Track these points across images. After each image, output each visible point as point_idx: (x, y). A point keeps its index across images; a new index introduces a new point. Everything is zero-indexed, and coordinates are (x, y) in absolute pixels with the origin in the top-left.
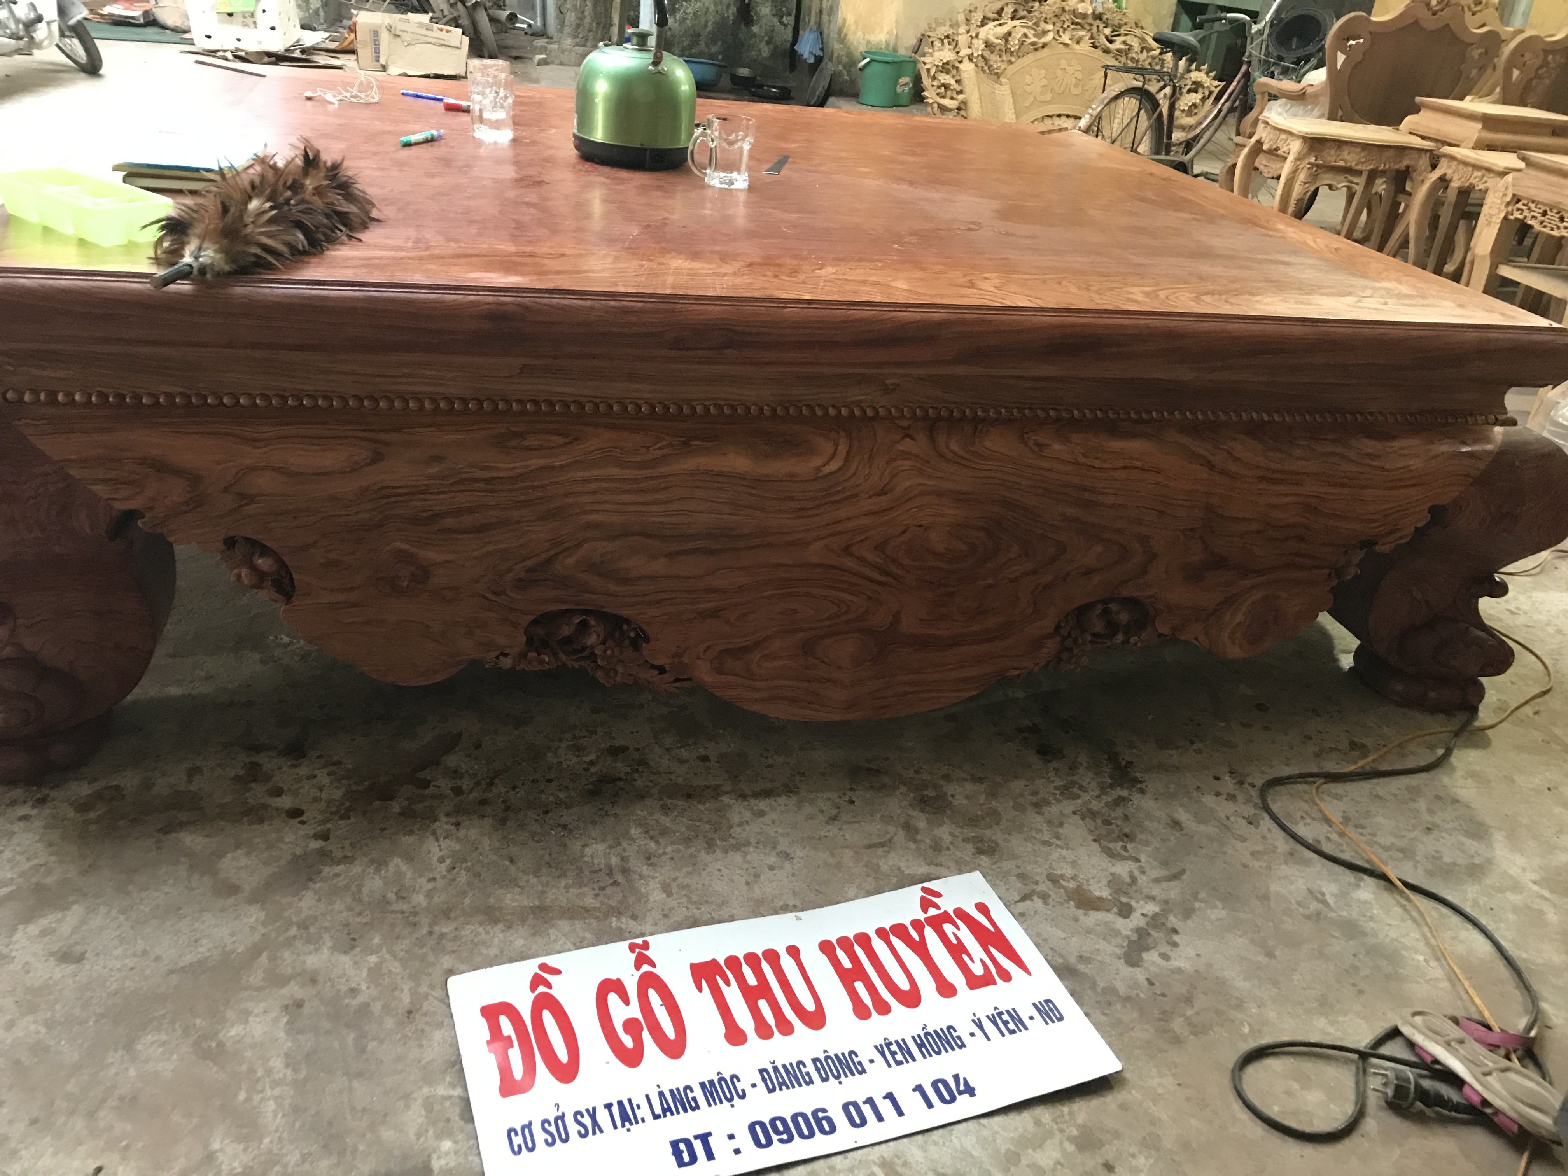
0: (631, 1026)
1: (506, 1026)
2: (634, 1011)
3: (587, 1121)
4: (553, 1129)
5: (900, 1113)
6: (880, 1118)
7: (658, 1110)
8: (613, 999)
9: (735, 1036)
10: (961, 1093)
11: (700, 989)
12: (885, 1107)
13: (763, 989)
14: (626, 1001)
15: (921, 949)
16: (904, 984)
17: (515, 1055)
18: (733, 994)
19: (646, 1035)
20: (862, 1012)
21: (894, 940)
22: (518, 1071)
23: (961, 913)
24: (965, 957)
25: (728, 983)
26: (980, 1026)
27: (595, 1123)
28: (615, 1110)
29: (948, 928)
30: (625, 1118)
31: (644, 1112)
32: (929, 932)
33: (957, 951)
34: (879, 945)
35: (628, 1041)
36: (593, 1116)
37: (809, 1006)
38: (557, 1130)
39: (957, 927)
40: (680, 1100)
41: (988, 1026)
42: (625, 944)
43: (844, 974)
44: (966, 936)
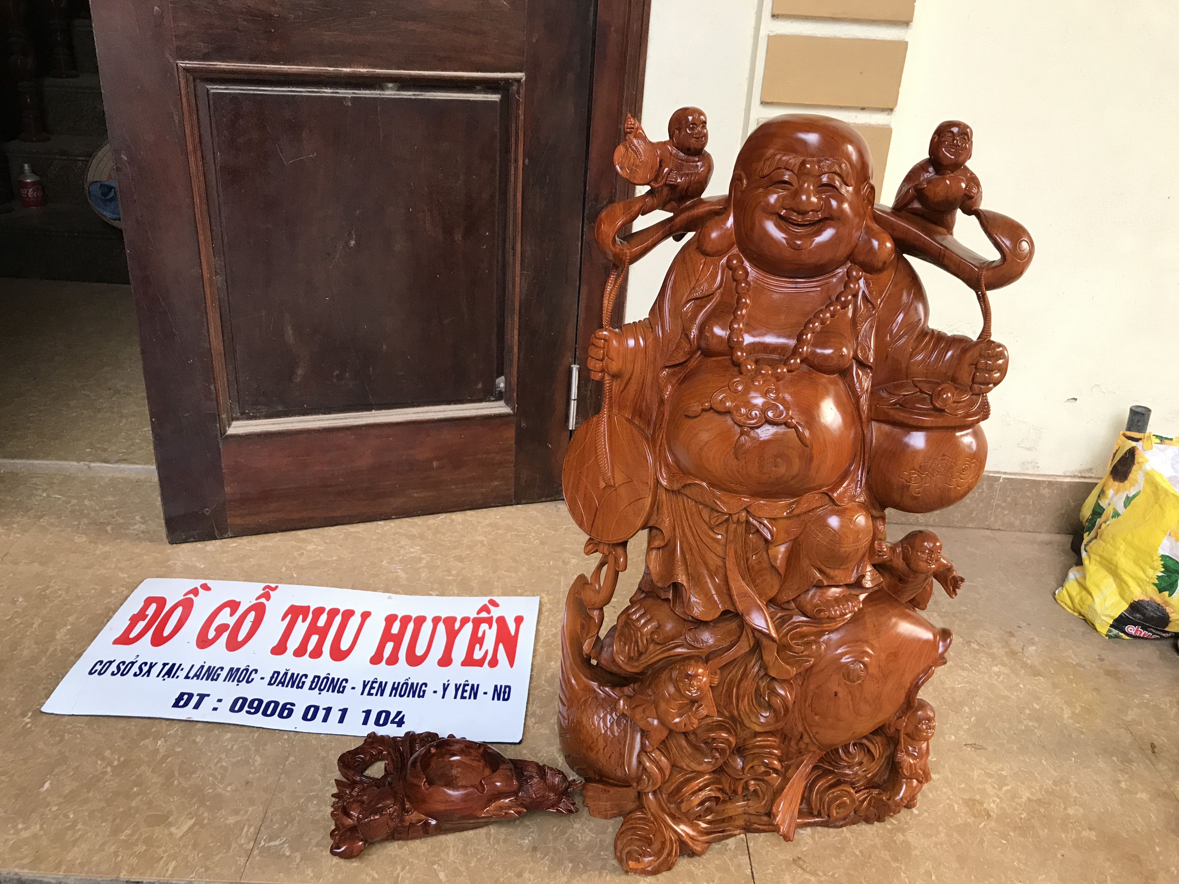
0: (222, 627)
1: (151, 610)
2: (231, 621)
3: (145, 669)
4: (122, 667)
5: (341, 720)
6: (325, 720)
7: (191, 675)
8: (227, 610)
9: (279, 650)
10: (393, 722)
11: (283, 619)
12: (335, 715)
13: (325, 629)
14: (232, 614)
15: (452, 635)
16: (419, 653)
18: (301, 628)
19: (225, 635)
20: (376, 658)
21: (441, 626)
22: (134, 634)
23: (501, 621)
24: (478, 646)
25: (304, 620)
26: (445, 689)
27: (149, 671)
28: (167, 668)
29: (484, 626)
30: (168, 673)
31: (183, 672)
32: (467, 626)
33: (476, 641)
34: (427, 626)
36: (151, 667)
37: (344, 645)
38: (123, 669)
39: (490, 627)
40: (211, 674)
41: (451, 690)
42: (264, 585)
43: (387, 636)
44: (490, 634)
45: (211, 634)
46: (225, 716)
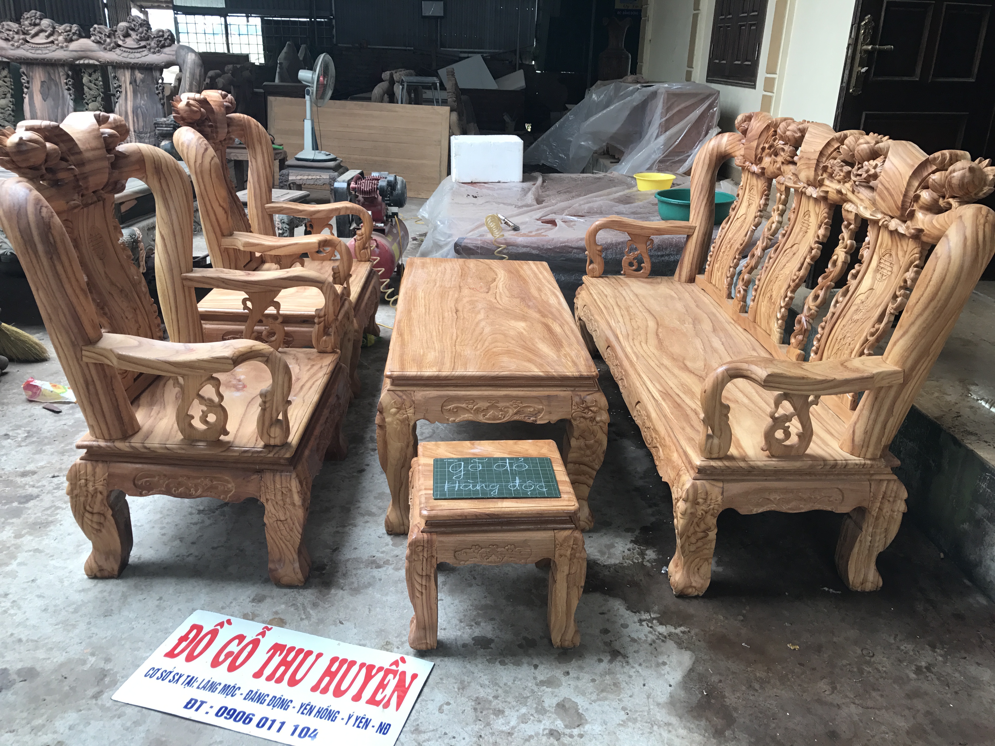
4: (164, 674)
10: (310, 736)
11: (268, 652)
14: (238, 645)
16: (343, 687)
19: (230, 659)
21: (364, 670)
23: (404, 673)
24: (381, 690)
25: (280, 655)
27: (178, 680)
28: (189, 679)
29: (391, 676)
35: (222, 657)
37: (298, 677)
39: (394, 678)
42: (264, 625)
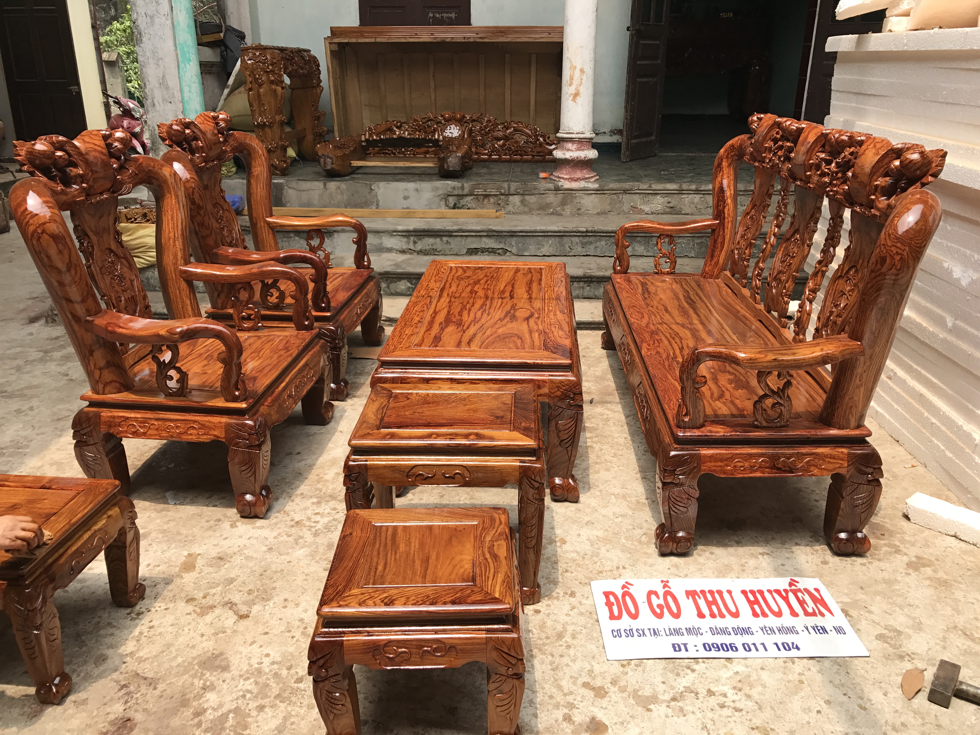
0: (659, 606)
1: (612, 599)
2: (661, 601)
3: (641, 632)
5: (766, 650)
6: (757, 650)
7: (668, 633)
8: (653, 597)
9: (701, 615)
12: (760, 648)
13: (715, 602)
15: (786, 599)
17: (615, 609)
20: (755, 615)
22: (616, 613)
26: (807, 629)
30: (655, 633)
31: (663, 633)
32: (791, 595)
33: (802, 603)
34: (767, 596)
36: (643, 631)
38: (630, 633)
40: (677, 632)
41: (811, 630)
43: (751, 603)
44: (807, 598)
45: (658, 611)
46: (703, 653)
